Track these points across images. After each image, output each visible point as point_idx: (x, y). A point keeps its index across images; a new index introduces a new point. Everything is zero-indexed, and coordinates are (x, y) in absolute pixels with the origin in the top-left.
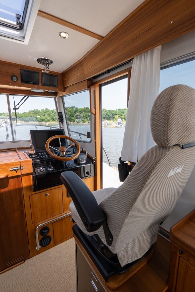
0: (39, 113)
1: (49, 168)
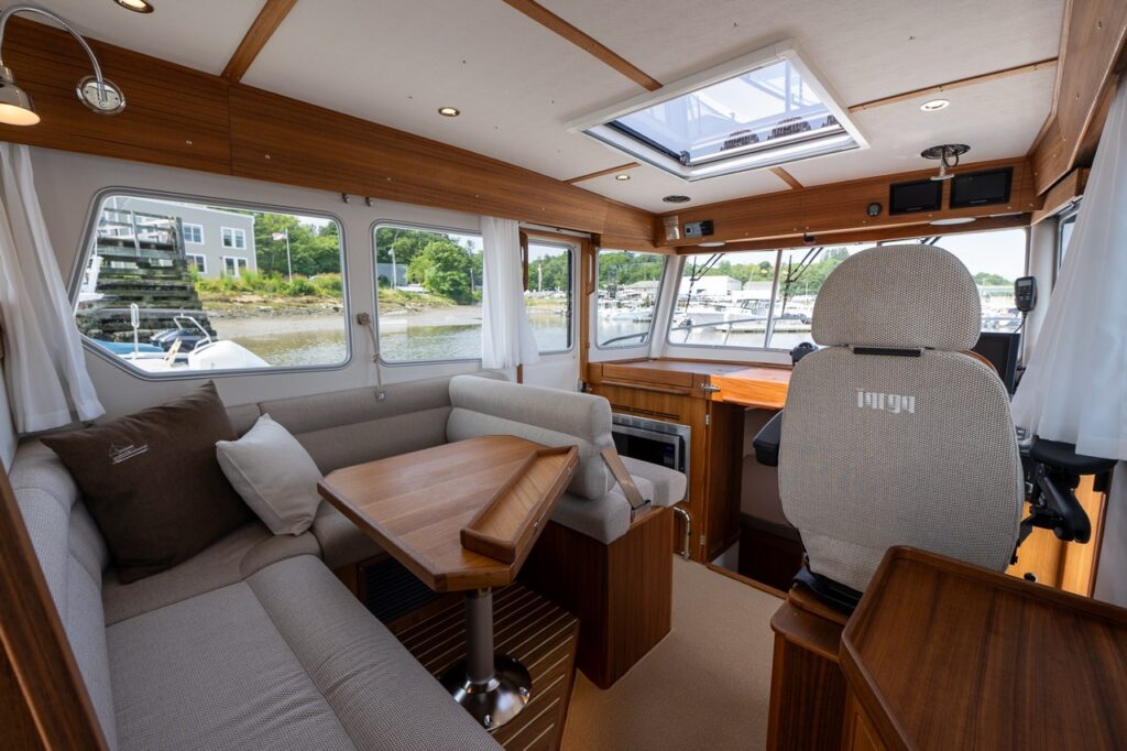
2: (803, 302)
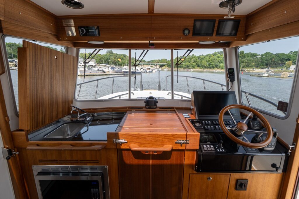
1: (218, 147)
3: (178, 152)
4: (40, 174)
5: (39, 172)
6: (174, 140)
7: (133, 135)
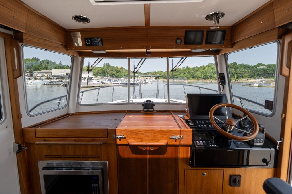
0: (180, 71)
1: (210, 142)
2: (100, 78)
3: (173, 147)
4: (45, 168)
5: (44, 168)
6: (169, 135)
7: (132, 131)
